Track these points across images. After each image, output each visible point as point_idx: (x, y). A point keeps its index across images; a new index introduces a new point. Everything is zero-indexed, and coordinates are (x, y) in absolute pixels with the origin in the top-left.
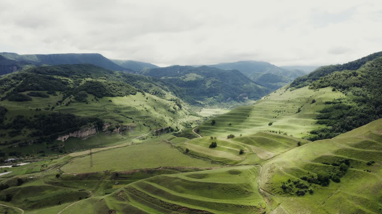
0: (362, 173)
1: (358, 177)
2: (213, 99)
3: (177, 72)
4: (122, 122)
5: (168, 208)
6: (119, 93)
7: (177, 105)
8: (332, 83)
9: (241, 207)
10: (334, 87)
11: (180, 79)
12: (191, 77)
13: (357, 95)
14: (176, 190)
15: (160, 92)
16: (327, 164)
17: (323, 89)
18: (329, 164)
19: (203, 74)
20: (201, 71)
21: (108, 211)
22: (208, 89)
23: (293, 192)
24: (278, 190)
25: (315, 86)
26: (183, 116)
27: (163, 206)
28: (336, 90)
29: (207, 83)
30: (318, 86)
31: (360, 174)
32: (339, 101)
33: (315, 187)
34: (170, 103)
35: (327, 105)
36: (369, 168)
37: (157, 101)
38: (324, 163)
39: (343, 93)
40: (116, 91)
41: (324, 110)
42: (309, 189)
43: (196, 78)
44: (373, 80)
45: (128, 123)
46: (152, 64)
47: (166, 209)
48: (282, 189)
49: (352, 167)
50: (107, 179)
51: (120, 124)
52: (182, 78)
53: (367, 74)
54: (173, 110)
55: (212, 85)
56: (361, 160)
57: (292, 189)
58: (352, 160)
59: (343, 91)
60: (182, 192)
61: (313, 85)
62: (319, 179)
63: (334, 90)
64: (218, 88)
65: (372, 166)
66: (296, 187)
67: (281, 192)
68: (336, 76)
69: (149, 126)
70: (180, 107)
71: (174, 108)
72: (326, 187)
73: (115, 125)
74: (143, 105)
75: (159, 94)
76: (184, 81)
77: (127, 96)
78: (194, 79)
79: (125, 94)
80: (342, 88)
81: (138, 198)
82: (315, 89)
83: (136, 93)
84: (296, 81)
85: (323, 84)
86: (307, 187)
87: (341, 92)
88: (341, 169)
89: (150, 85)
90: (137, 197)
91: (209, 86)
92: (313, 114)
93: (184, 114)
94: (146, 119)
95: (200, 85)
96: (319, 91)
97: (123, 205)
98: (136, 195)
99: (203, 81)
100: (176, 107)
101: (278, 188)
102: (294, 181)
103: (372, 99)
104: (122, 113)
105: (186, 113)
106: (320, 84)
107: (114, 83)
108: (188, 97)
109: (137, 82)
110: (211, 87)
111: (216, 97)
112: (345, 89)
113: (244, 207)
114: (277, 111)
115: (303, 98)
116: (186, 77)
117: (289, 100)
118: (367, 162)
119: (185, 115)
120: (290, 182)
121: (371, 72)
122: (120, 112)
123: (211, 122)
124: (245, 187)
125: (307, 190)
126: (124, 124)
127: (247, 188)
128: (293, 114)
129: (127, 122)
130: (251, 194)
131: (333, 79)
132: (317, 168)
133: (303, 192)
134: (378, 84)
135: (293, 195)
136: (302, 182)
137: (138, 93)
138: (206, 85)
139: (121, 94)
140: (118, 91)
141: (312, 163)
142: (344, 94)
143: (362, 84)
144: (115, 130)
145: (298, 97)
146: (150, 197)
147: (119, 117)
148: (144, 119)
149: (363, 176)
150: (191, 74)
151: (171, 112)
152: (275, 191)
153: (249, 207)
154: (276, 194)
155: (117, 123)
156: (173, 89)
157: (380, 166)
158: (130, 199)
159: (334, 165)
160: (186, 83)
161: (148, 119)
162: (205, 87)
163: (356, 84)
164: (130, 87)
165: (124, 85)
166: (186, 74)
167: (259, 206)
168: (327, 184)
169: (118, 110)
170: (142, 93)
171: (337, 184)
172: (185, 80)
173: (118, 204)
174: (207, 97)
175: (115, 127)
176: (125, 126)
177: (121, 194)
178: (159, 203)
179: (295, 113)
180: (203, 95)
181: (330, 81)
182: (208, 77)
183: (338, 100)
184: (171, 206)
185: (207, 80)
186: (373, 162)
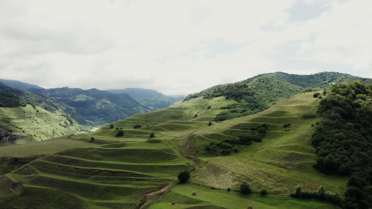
0: (281, 133)
1: (278, 136)
2: (103, 119)
3: (66, 94)
4: (11, 131)
5: (86, 174)
6: (8, 103)
7: (68, 120)
8: (225, 93)
9: (168, 167)
10: (227, 96)
11: (69, 99)
12: (81, 98)
13: (249, 102)
14: (92, 158)
15: (50, 108)
16: (245, 129)
17: (217, 98)
18: (248, 129)
19: (93, 96)
20: (92, 93)
21: (13, 184)
22: (98, 110)
23: (218, 152)
24: (202, 152)
25: (209, 96)
26: (74, 131)
27: (80, 172)
28: (230, 98)
29: (97, 104)
30: (213, 95)
31: (279, 133)
32: (233, 107)
33: (239, 147)
34: (61, 117)
35: (222, 110)
36: (287, 129)
37: (47, 114)
38: (243, 129)
39: (236, 100)
40: (5, 101)
41: (220, 114)
42: (234, 149)
43: (86, 99)
44: (262, 92)
45: (18, 133)
46: (39, 86)
47: (83, 174)
48: (206, 150)
49: (270, 130)
50: (5, 165)
51: (9, 133)
52: (72, 98)
53: (256, 87)
54: (64, 124)
55: (102, 106)
56: (277, 125)
57: (217, 150)
58: (268, 125)
59: (236, 99)
60: (99, 159)
61: (207, 95)
62: (241, 141)
63: (227, 98)
64: (108, 109)
65: (289, 127)
66: (221, 148)
67: (206, 153)
68: (228, 87)
69: (40, 137)
70: (71, 123)
71: (65, 123)
72: (250, 146)
73: (4, 133)
74: (33, 117)
75: (49, 109)
76: (73, 101)
77: (16, 107)
78: (84, 100)
79: (14, 105)
80: (235, 96)
81: (48, 170)
82: (210, 98)
83: (26, 105)
84: (188, 97)
85: (217, 94)
86: (230, 147)
87: (234, 99)
88: (260, 132)
89: (40, 100)
90: (46, 169)
91: (99, 107)
92: (210, 117)
93: (75, 129)
94: (36, 130)
95: (90, 105)
96: (213, 100)
97: (30, 177)
98: (44, 167)
99: (93, 102)
100: (67, 122)
101: (202, 150)
102: (217, 144)
103: (263, 104)
104: (10, 123)
105: (77, 129)
106: (214, 94)
107: (3, 94)
108: (79, 116)
109: (26, 97)
110: (102, 108)
111: (106, 117)
112: (237, 98)
113: (171, 167)
114: (175, 117)
115: (199, 106)
116: (76, 98)
117: (185, 108)
118: (283, 125)
119: (77, 130)
120: (213, 145)
121: (259, 86)
122: (9, 122)
123: (110, 127)
124: (167, 151)
125: (231, 150)
126: (13, 133)
127: (170, 152)
128: (190, 119)
129: (16, 131)
130: (175, 157)
131: (226, 89)
132: (237, 133)
133: (228, 151)
134: (267, 95)
135: (218, 155)
136: (224, 144)
137: (27, 105)
138: (96, 106)
139: (10, 104)
140: (7, 101)
141: (231, 129)
142: (237, 102)
143: (253, 94)
144: (4, 139)
145: (193, 105)
146: (63, 167)
147: (8, 126)
148: (35, 130)
149: (283, 135)
150: (80, 95)
151: (62, 126)
152: (200, 153)
153: (176, 166)
154: (200, 155)
155: (6, 132)
156: (63, 107)
157: (297, 126)
158: (38, 171)
159: (253, 129)
160: (76, 103)
161: (38, 130)
162: (95, 108)
163: (247, 94)
164: (20, 99)
165: (13, 96)
166: (75, 95)
167: (187, 165)
168: (249, 143)
169: (7, 120)
170: (32, 105)
171: (260, 143)
172: (75, 100)
173: (24, 178)
174: (97, 117)
175: (4, 136)
176: (15, 135)
177: (25, 169)
178: (74, 171)
179: (192, 118)
180: (93, 116)
181: (223, 91)
182: (98, 99)
183: (232, 105)
184: (89, 171)
185: (97, 101)
186: (289, 125)
